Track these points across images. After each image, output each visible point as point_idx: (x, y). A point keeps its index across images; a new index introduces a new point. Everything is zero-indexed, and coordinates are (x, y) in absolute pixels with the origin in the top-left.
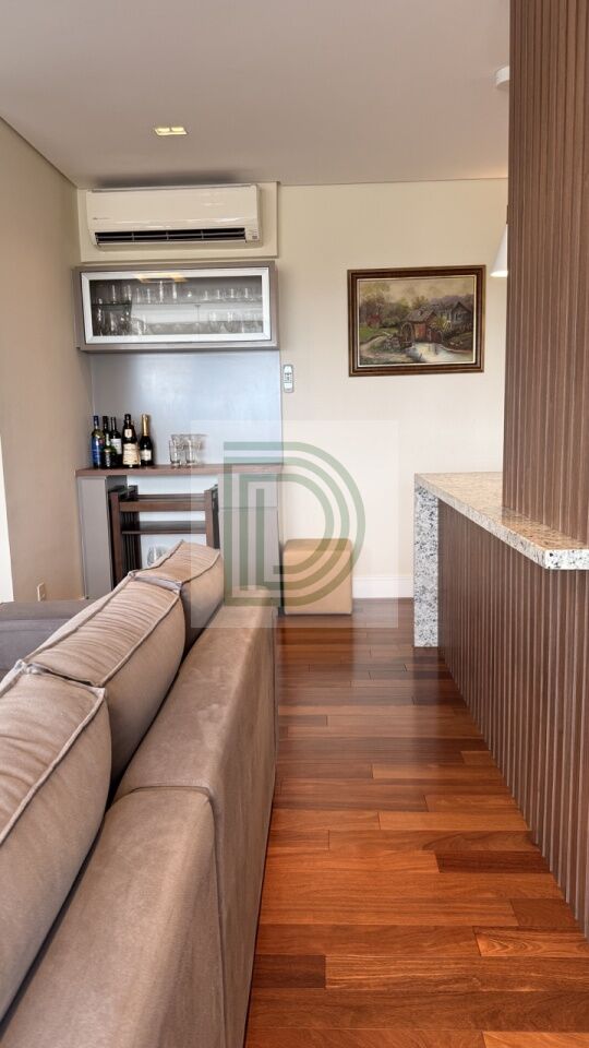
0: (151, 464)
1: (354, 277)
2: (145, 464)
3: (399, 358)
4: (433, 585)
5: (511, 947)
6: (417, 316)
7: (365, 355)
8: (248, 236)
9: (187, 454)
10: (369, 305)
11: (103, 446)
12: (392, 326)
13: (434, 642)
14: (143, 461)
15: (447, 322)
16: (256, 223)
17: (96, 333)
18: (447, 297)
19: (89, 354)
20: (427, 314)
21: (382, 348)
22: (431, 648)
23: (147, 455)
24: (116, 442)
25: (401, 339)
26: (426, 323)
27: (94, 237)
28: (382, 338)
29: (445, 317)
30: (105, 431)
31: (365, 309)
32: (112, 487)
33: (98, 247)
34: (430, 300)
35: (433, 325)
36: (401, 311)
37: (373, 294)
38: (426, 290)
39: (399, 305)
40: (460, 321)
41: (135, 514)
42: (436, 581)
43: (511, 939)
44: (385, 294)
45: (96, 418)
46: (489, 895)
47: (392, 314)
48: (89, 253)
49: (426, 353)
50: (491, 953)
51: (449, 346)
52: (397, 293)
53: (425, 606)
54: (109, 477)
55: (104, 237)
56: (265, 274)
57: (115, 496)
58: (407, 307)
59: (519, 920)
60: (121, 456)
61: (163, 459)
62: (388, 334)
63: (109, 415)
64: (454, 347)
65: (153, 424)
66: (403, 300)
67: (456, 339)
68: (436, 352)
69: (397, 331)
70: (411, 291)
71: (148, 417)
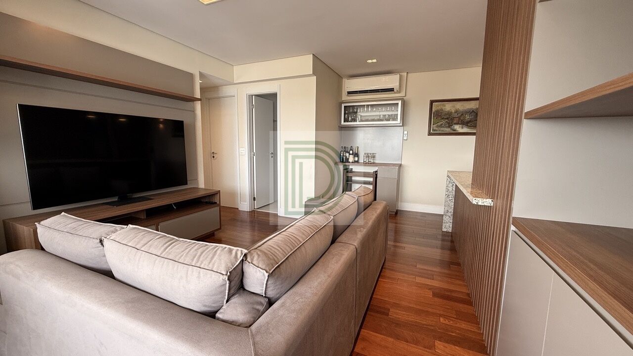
0: (357, 162)
1: (432, 102)
2: (355, 162)
3: (448, 130)
4: (452, 210)
5: (452, 322)
6: (456, 115)
7: (434, 128)
8: (395, 91)
9: (369, 159)
10: (437, 111)
11: (343, 156)
12: (445, 119)
13: (450, 230)
14: (355, 161)
15: (468, 117)
16: (398, 86)
17: (344, 122)
18: (468, 108)
19: (342, 128)
20: (459, 115)
21: (441, 126)
22: (449, 232)
23: (356, 159)
24: (347, 154)
25: (448, 123)
26: (459, 118)
27: (347, 93)
28: (442, 123)
29: (467, 116)
30: (344, 151)
31: (435, 113)
32: (345, 168)
33: (348, 96)
34: (461, 109)
35: (462, 118)
36: (450, 113)
37: (439, 108)
38: (460, 106)
39: (449, 111)
40: (473, 117)
41: (351, 177)
42: (453, 209)
43: (452, 320)
44: (443, 108)
45: (342, 147)
46: (448, 307)
47: (446, 114)
48: (345, 97)
49: (458, 128)
50: (444, 322)
51: (468, 126)
52: (448, 107)
53: (447, 217)
54: (344, 165)
55: (349, 93)
56: (400, 102)
57: (346, 171)
58: (452, 112)
59: (457, 316)
60: (348, 159)
61: (361, 161)
62: (443, 122)
63: (346, 146)
64: (469, 126)
65: (359, 149)
66: (450, 110)
67: (471, 123)
68: (462, 128)
69: (447, 120)
70: (454, 107)
71: (358, 147)
